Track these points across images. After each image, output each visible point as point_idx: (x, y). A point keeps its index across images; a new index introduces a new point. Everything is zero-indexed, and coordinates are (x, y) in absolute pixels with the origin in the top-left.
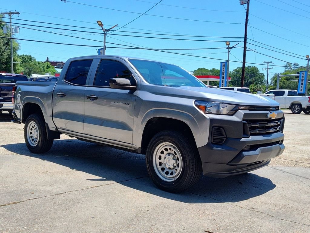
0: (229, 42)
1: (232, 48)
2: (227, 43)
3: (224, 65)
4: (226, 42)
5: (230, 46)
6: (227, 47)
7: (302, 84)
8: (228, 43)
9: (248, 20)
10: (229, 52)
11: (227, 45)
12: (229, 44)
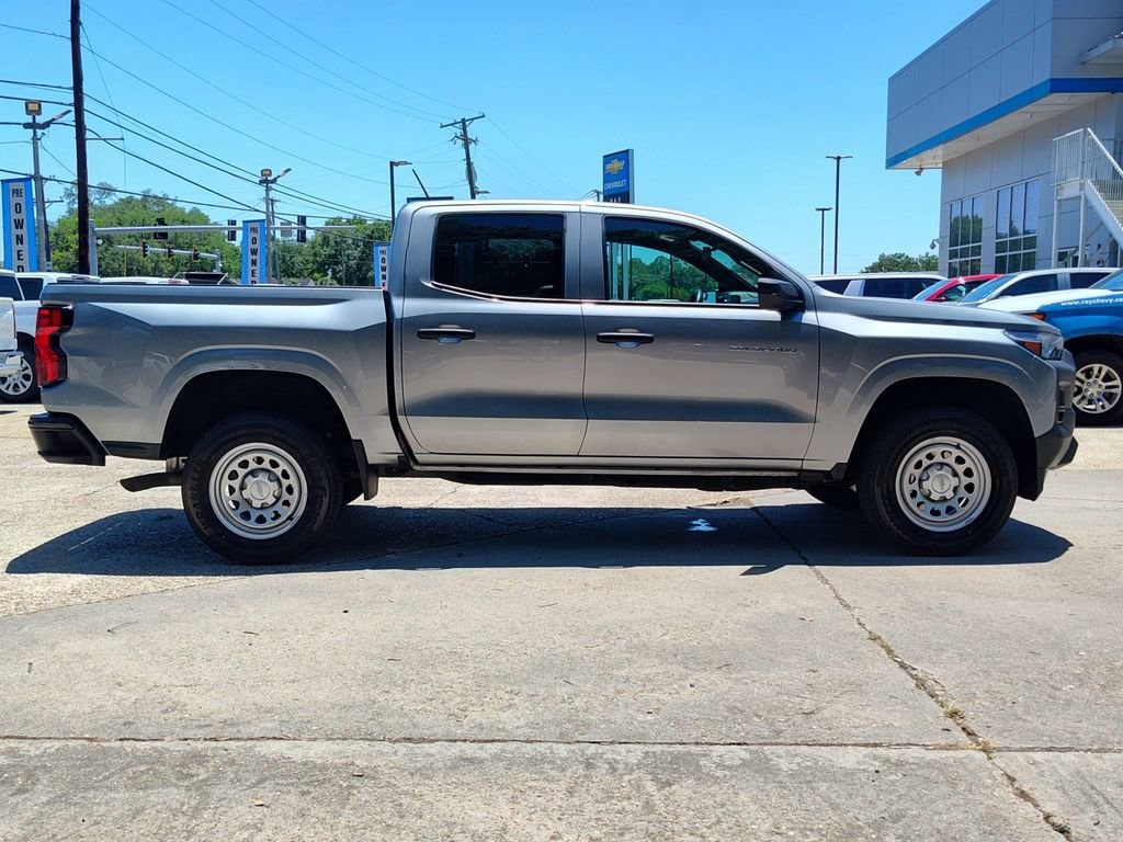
0: (39, 103)
1: (47, 125)
2: (31, 107)
3: (17, 192)
4: (28, 102)
5: (40, 119)
6: (29, 119)
7: (254, 263)
8: (35, 107)
9: (81, 24)
10: (35, 139)
11: (28, 112)
12: (39, 112)
